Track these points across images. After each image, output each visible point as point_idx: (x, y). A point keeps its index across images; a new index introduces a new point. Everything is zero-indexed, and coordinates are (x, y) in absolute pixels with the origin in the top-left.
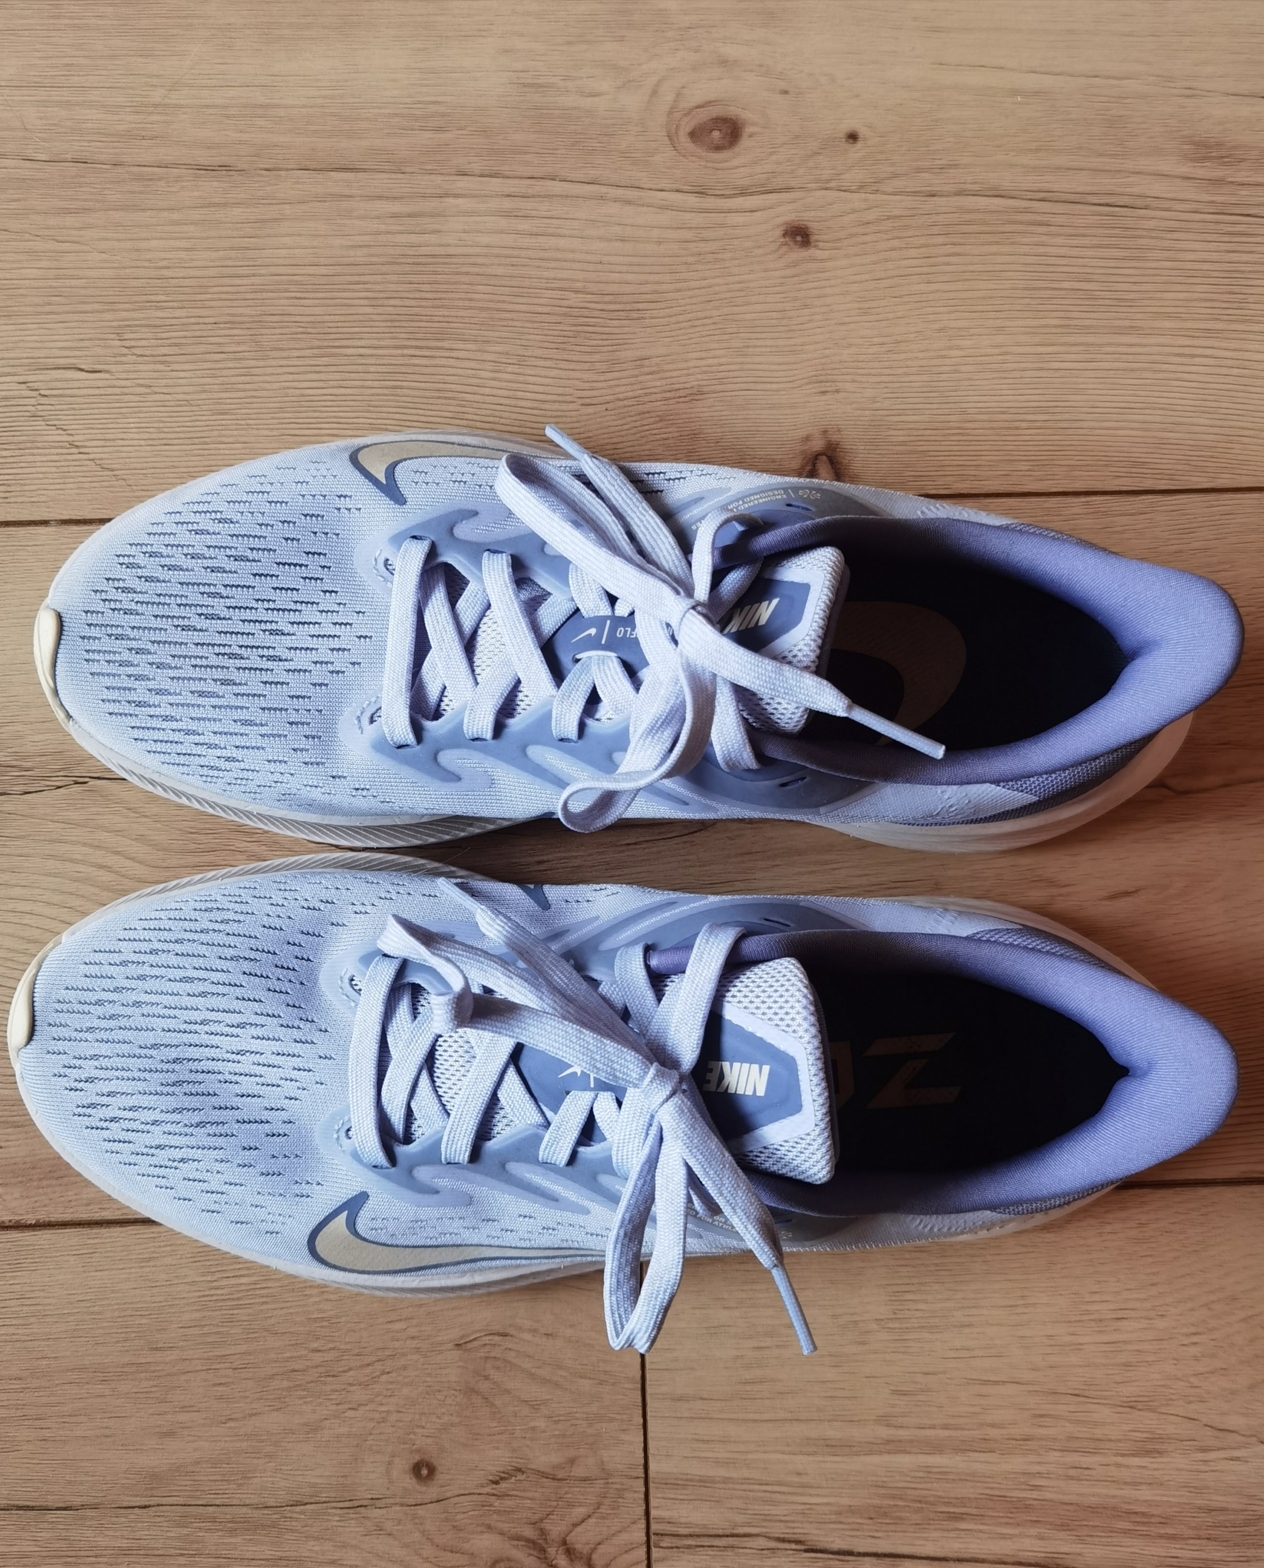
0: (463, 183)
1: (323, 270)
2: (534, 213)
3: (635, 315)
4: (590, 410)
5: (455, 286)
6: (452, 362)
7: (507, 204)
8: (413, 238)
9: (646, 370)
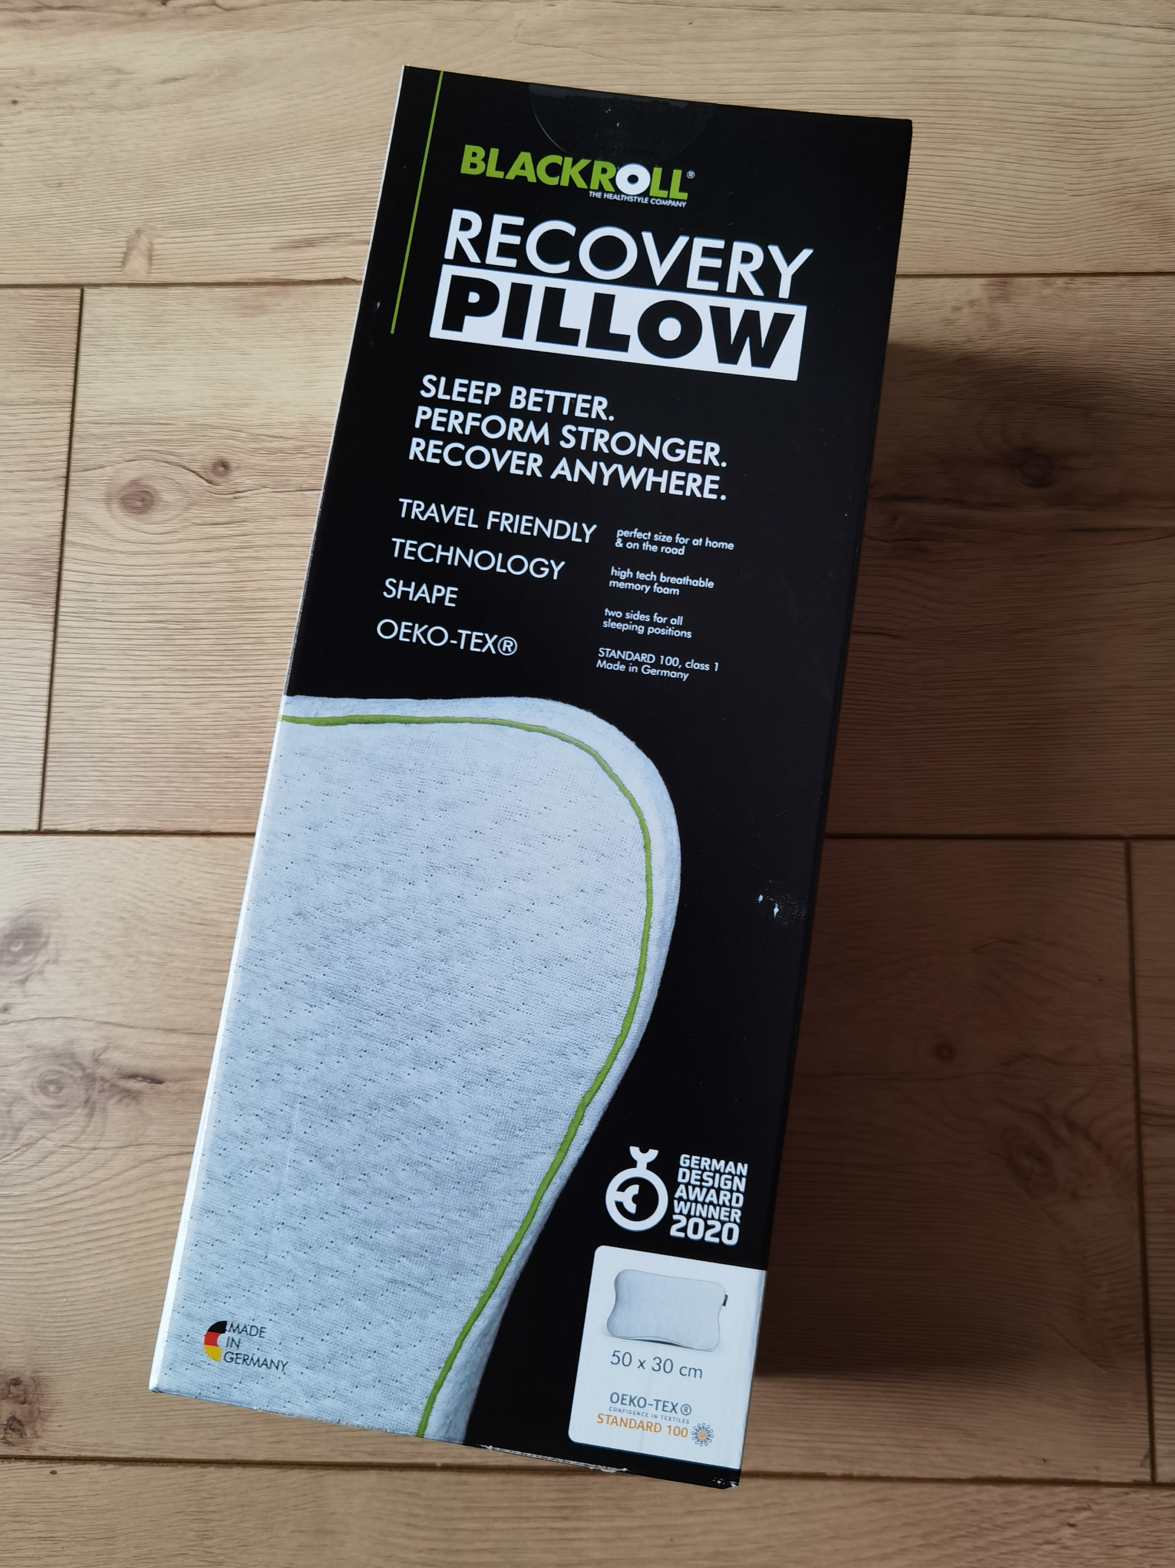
0: (972, 20)
1: (856, 88)
2: (1030, 44)
3: (1115, 125)
4: (1078, 199)
5: (966, 101)
6: (962, 160)
7: (1008, 37)
8: (929, 63)
9: (1125, 168)
